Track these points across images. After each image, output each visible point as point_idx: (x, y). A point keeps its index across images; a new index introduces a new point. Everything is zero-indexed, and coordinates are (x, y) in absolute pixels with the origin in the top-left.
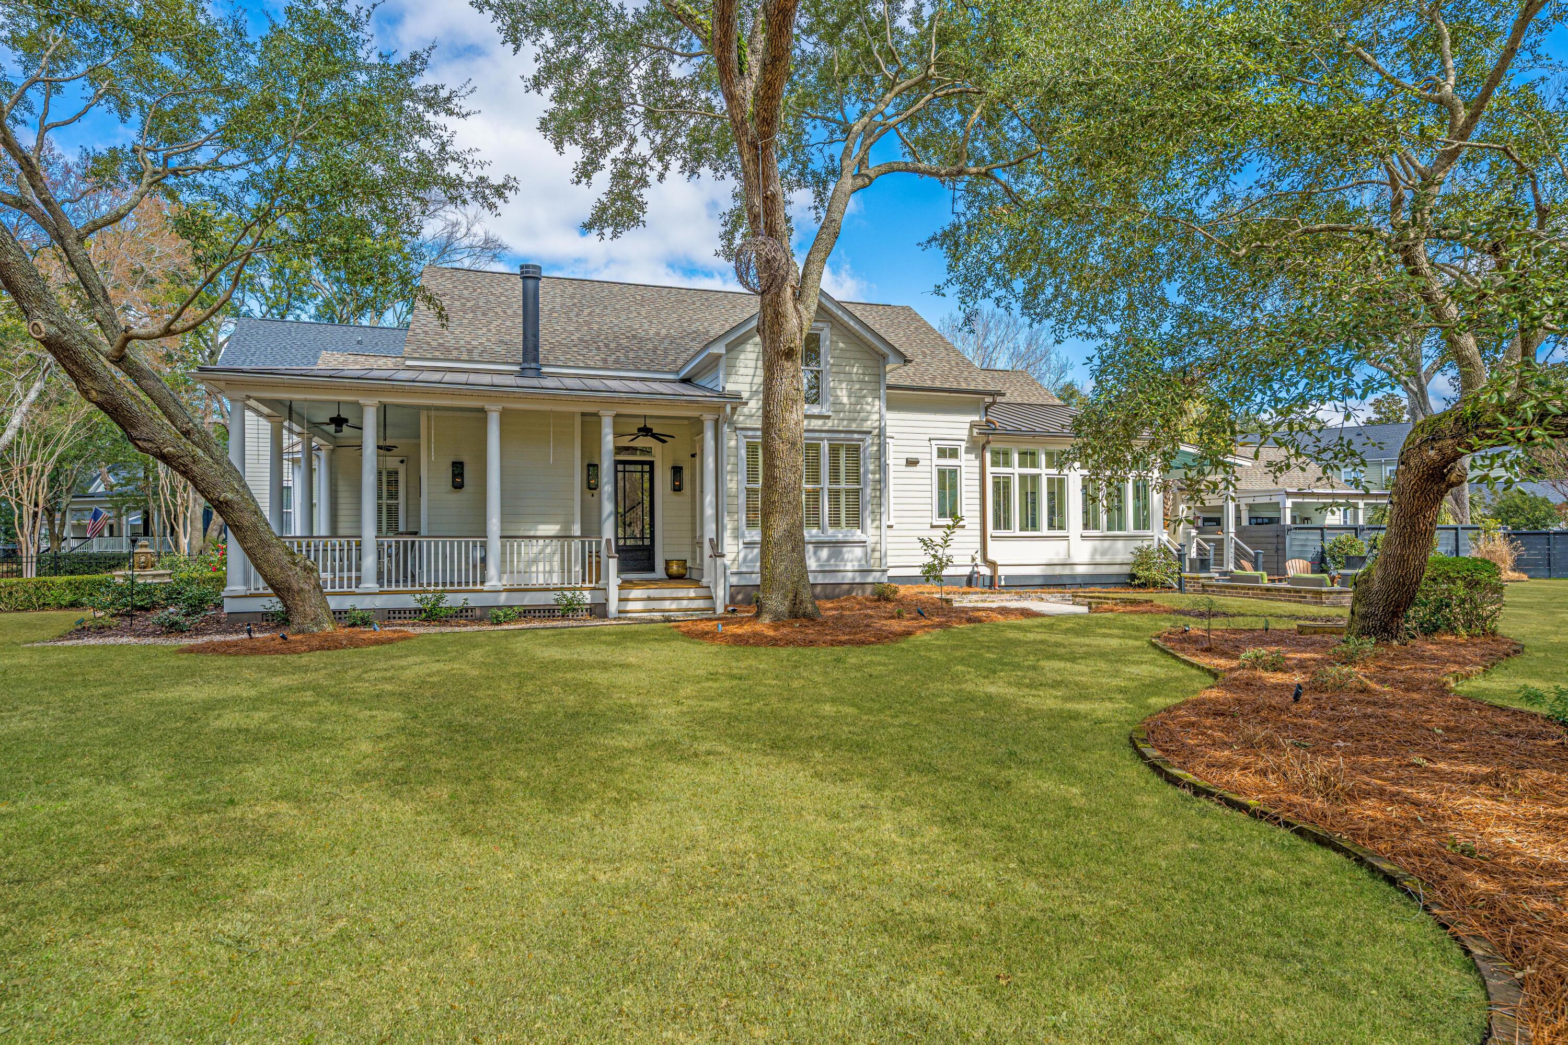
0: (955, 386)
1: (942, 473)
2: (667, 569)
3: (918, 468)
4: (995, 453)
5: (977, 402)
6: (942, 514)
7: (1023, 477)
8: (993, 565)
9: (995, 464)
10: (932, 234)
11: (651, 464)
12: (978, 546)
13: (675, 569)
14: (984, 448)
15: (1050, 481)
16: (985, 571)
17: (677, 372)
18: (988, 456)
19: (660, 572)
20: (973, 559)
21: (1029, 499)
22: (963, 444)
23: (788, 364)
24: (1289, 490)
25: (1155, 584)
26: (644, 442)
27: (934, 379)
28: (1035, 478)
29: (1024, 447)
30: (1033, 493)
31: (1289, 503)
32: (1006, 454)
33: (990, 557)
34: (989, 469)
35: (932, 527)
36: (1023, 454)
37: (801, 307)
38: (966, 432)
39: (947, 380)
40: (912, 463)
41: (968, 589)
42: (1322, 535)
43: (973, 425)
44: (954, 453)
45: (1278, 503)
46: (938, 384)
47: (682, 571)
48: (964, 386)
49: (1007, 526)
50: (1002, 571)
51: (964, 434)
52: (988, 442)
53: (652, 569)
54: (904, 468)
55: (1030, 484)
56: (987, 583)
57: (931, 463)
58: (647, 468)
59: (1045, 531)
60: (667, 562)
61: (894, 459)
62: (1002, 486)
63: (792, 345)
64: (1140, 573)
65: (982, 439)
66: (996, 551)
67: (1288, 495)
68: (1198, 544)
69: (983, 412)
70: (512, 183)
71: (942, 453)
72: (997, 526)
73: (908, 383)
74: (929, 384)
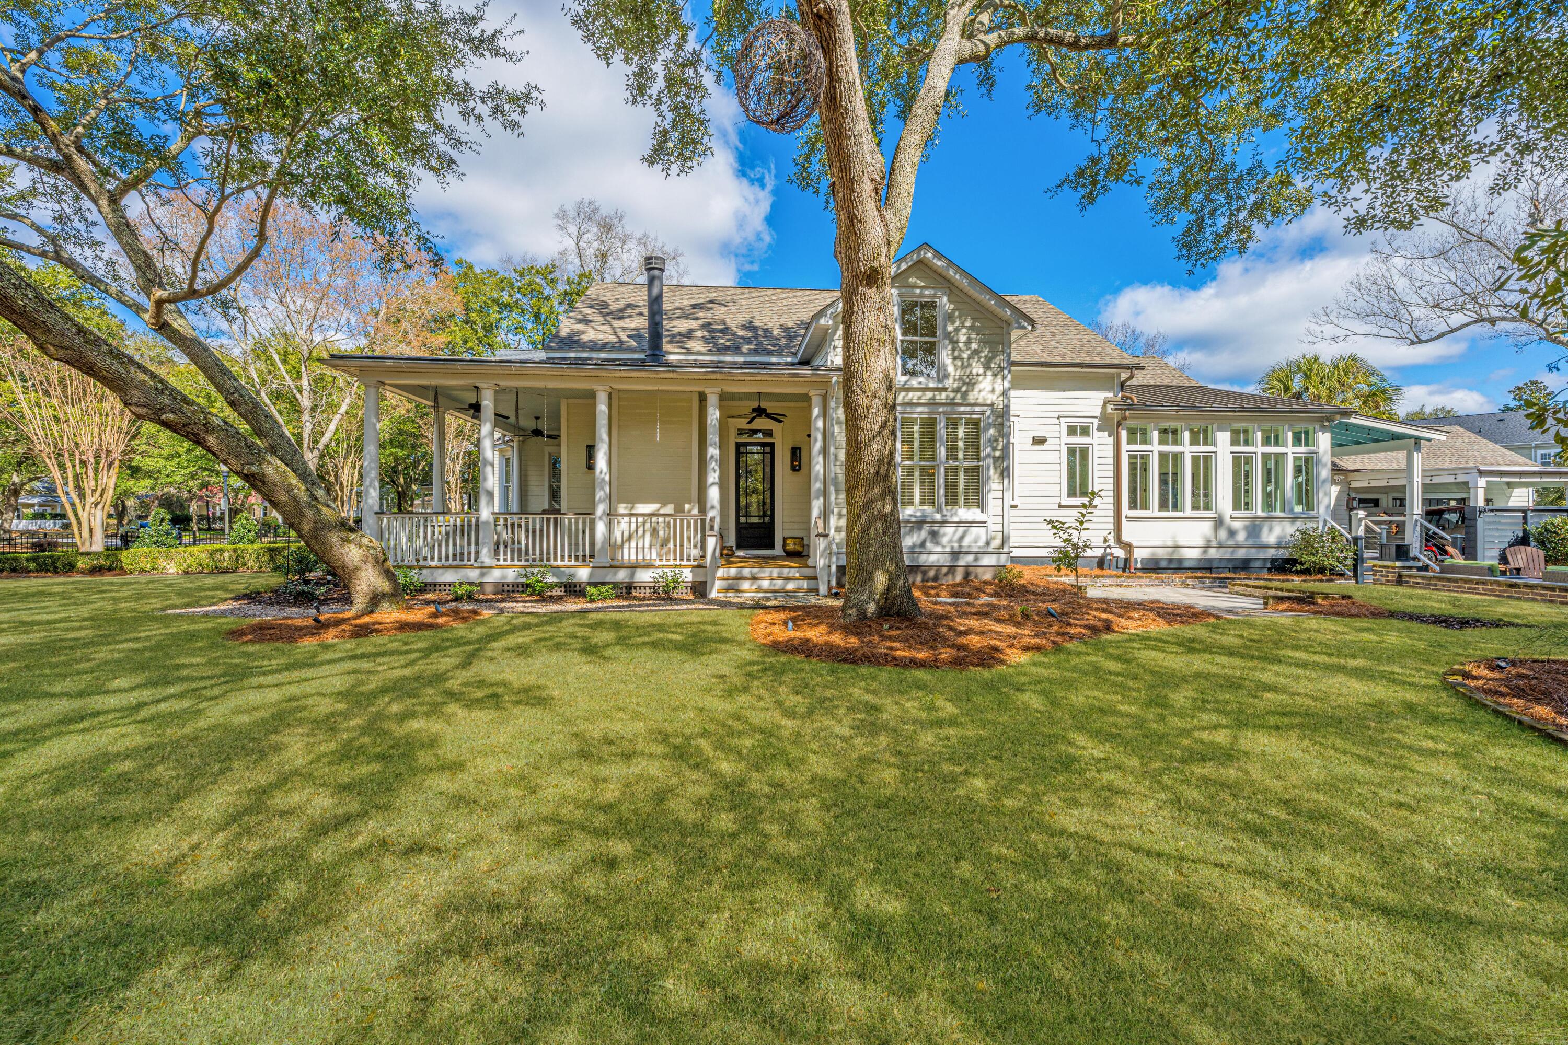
0: (1087, 360)
1: (1072, 452)
2: (784, 546)
3: (1045, 446)
4: (1132, 432)
5: (1111, 377)
6: (1072, 493)
7: (1163, 456)
8: (1128, 547)
9: (1129, 442)
10: (1063, 177)
11: (772, 445)
12: (1111, 527)
13: (791, 546)
14: (1119, 424)
15: (1195, 460)
16: (1119, 553)
17: (795, 354)
18: (1124, 434)
19: (778, 550)
20: (1106, 540)
21: (1169, 481)
22: (1096, 421)
23: (871, 292)
24: (1482, 468)
25: (1322, 571)
26: (762, 423)
27: (1064, 355)
28: (1178, 457)
29: (1165, 425)
30: (1175, 474)
31: (1482, 482)
32: (1144, 432)
33: (1125, 538)
34: (1125, 447)
35: (1060, 506)
36: (1164, 431)
37: (888, 213)
38: (1099, 409)
39: (1079, 355)
40: (1039, 441)
41: (1100, 572)
42: (1525, 518)
43: (1106, 402)
44: (1085, 431)
45: (1466, 483)
46: (1068, 359)
47: (799, 549)
48: (1097, 360)
49: (1145, 507)
50: (1138, 553)
51: (1097, 411)
52: (1125, 418)
53: (772, 546)
54: (1030, 447)
55: (1170, 463)
56: (1121, 565)
57: (1058, 442)
58: (768, 449)
59: (1189, 512)
60: (784, 539)
61: (1020, 436)
62: (1139, 465)
63: (876, 264)
64: (1305, 558)
65: (1117, 416)
66: (1130, 532)
67: (1482, 473)
68: (1367, 526)
69: (1118, 388)
70: (535, 94)
71: (1072, 431)
72: (1133, 505)
73: (1035, 359)
74: (1058, 359)
